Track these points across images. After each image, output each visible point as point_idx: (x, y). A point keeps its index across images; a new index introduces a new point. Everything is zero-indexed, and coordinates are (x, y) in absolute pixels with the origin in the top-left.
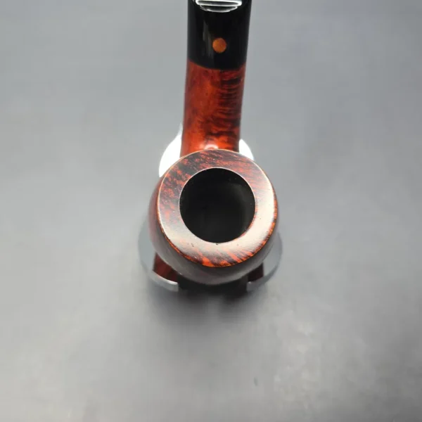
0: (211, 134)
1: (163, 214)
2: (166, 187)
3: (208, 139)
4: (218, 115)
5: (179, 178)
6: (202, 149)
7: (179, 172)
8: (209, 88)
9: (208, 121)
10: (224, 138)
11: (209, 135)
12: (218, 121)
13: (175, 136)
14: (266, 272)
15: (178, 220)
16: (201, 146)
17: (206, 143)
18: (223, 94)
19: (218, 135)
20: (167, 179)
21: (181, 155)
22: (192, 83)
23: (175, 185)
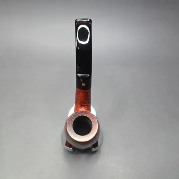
0: (83, 106)
1: (68, 128)
2: (69, 120)
3: (82, 107)
4: (84, 101)
5: (73, 118)
6: (80, 110)
7: (73, 117)
8: (81, 94)
9: (81, 102)
10: (86, 107)
11: (82, 106)
12: (84, 103)
13: (73, 106)
14: (99, 145)
15: (72, 129)
16: (80, 109)
17: (81, 108)
18: (85, 96)
19: (84, 106)
20: (70, 118)
21: (74, 111)
22: (77, 93)
23: (71, 120)
